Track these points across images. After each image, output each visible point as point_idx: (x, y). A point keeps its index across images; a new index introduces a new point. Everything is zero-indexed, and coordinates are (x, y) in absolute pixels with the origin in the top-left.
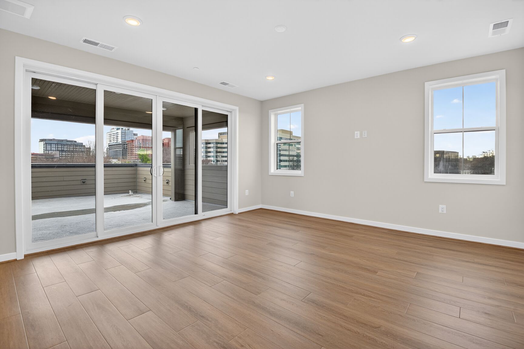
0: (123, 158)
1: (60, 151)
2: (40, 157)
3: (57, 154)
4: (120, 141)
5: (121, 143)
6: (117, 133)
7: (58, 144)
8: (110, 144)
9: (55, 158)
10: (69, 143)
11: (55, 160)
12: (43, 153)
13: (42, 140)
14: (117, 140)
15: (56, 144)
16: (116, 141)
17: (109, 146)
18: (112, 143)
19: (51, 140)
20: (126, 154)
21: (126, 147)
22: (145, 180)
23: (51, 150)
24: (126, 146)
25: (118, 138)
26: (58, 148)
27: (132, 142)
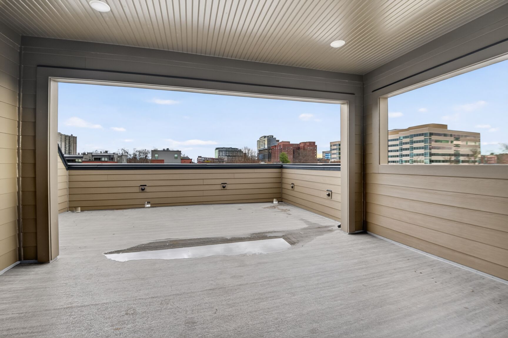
0: (268, 160)
1: (227, 156)
2: (216, 160)
3: (226, 159)
4: (266, 147)
5: (267, 148)
6: (264, 140)
7: (226, 151)
8: (259, 150)
9: (224, 161)
10: (233, 150)
11: (224, 162)
12: (217, 157)
13: (217, 149)
14: (265, 146)
15: (225, 151)
16: (263, 147)
17: (259, 151)
18: (262, 148)
19: (222, 148)
20: (271, 157)
21: (270, 152)
22: (292, 187)
23: (222, 156)
24: (270, 150)
25: (265, 144)
26: (226, 154)
27: (275, 147)
